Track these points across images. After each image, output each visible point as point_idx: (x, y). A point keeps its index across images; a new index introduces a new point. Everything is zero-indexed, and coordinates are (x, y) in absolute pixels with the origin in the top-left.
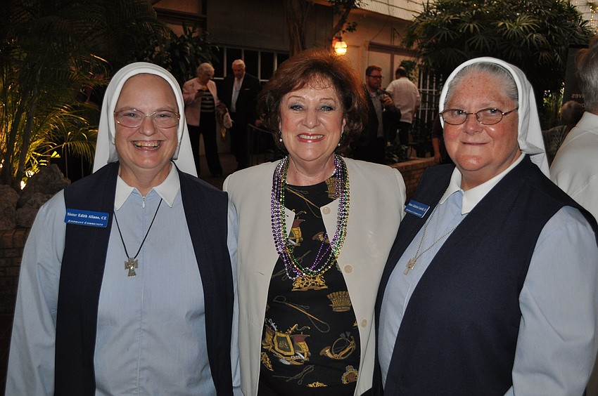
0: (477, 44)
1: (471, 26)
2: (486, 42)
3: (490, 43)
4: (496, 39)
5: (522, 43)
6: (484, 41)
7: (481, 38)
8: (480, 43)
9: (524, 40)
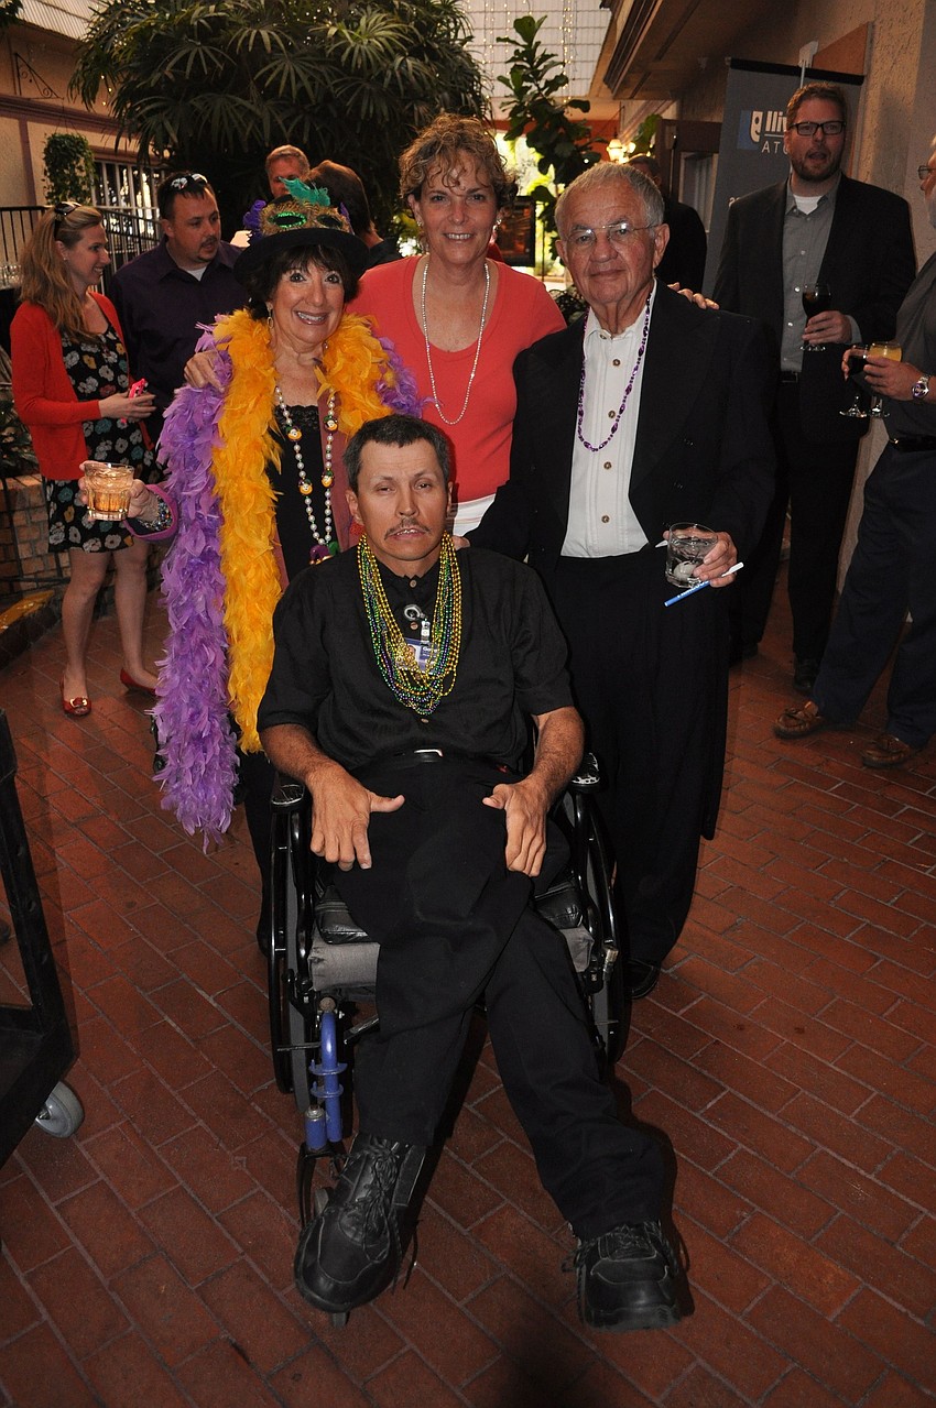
0: (283, 82)
1: (264, 33)
2: (301, 75)
3: (311, 79)
4: (323, 69)
5: (387, 80)
6: (297, 75)
7: (289, 67)
8: (288, 83)
9: (389, 73)
